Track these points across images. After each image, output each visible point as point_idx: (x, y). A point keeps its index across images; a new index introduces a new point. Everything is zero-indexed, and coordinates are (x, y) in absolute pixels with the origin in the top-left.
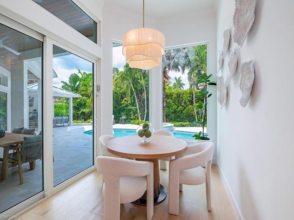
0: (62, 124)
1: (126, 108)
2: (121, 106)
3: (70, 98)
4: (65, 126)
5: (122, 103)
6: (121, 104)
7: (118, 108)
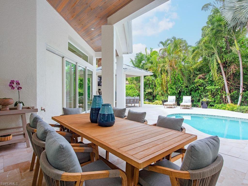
0: (133, 105)
1: (200, 88)
2: (193, 86)
3: (142, 76)
4: (136, 107)
5: (196, 81)
6: (193, 83)
7: (190, 88)
